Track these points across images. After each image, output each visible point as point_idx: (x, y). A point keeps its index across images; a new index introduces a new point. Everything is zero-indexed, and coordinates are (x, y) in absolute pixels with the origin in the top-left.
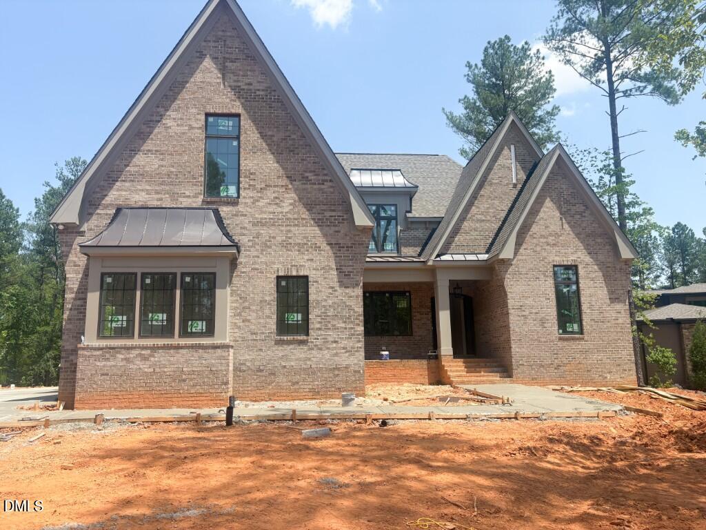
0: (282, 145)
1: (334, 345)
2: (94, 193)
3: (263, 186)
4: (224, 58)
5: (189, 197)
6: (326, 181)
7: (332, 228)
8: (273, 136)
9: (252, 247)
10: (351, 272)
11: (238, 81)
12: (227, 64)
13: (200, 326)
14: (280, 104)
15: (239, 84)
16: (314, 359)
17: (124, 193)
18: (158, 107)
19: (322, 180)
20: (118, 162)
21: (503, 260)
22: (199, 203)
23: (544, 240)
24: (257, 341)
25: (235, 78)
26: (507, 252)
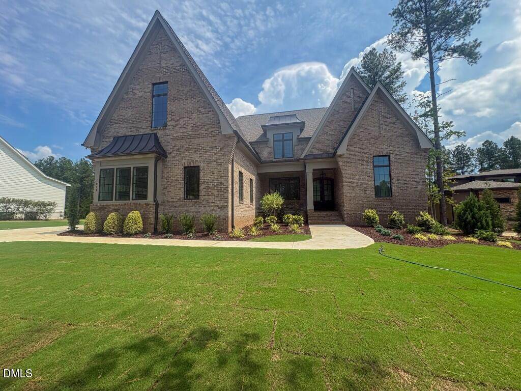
0: (187, 95)
1: (213, 204)
3: (178, 118)
4: (161, 52)
7: (213, 138)
12: (162, 55)
15: (167, 65)
17: (116, 130)
20: (114, 115)
21: (341, 155)
22: (148, 131)
23: (368, 141)
24: (174, 202)
25: (166, 62)
26: (342, 150)
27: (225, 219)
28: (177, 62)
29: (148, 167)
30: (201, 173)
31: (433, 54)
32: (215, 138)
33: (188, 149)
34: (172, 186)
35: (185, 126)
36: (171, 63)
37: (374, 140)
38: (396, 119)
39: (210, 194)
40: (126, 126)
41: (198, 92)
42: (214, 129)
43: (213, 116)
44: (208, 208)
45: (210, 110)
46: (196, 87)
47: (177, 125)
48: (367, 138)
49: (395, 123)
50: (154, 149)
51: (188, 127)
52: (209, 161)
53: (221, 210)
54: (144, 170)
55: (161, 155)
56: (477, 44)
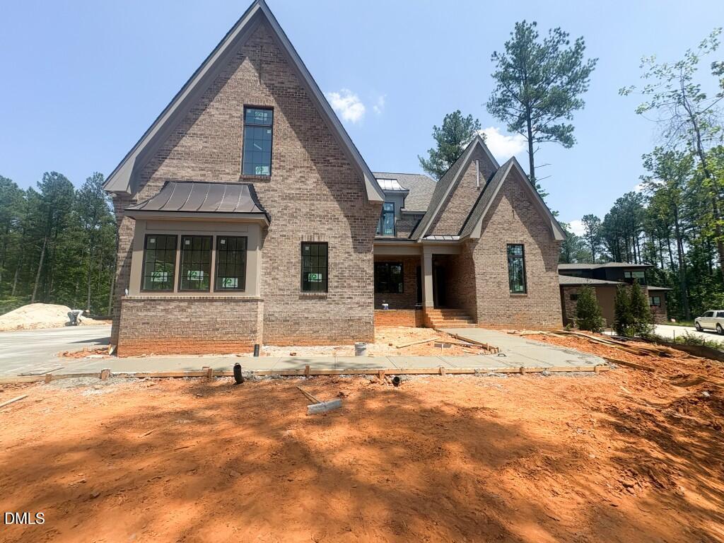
0: (308, 133)
1: (349, 300)
2: (145, 167)
3: (292, 167)
4: (261, 60)
5: (228, 174)
6: (344, 164)
7: (349, 203)
8: (301, 126)
9: (281, 217)
10: (364, 240)
11: (273, 80)
12: (263, 65)
13: (233, 282)
14: (307, 100)
15: (273, 82)
16: (332, 312)
17: (171, 169)
18: (203, 98)
19: (341, 164)
20: (167, 143)
21: (474, 241)
22: (237, 179)
23: (501, 226)
24: (284, 295)
25: (270, 77)
26: (476, 234)
27: (370, 323)
28: (289, 81)
29: (246, 237)
30: (331, 255)
34: (281, 270)
35: (303, 180)
36: (280, 80)
37: (507, 225)
39: (345, 285)
40: (193, 165)
41: (324, 132)
43: (349, 171)
44: (343, 306)
47: (289, 176)
51: (308, 182)
52: (344, 237)
53: (362, 309)
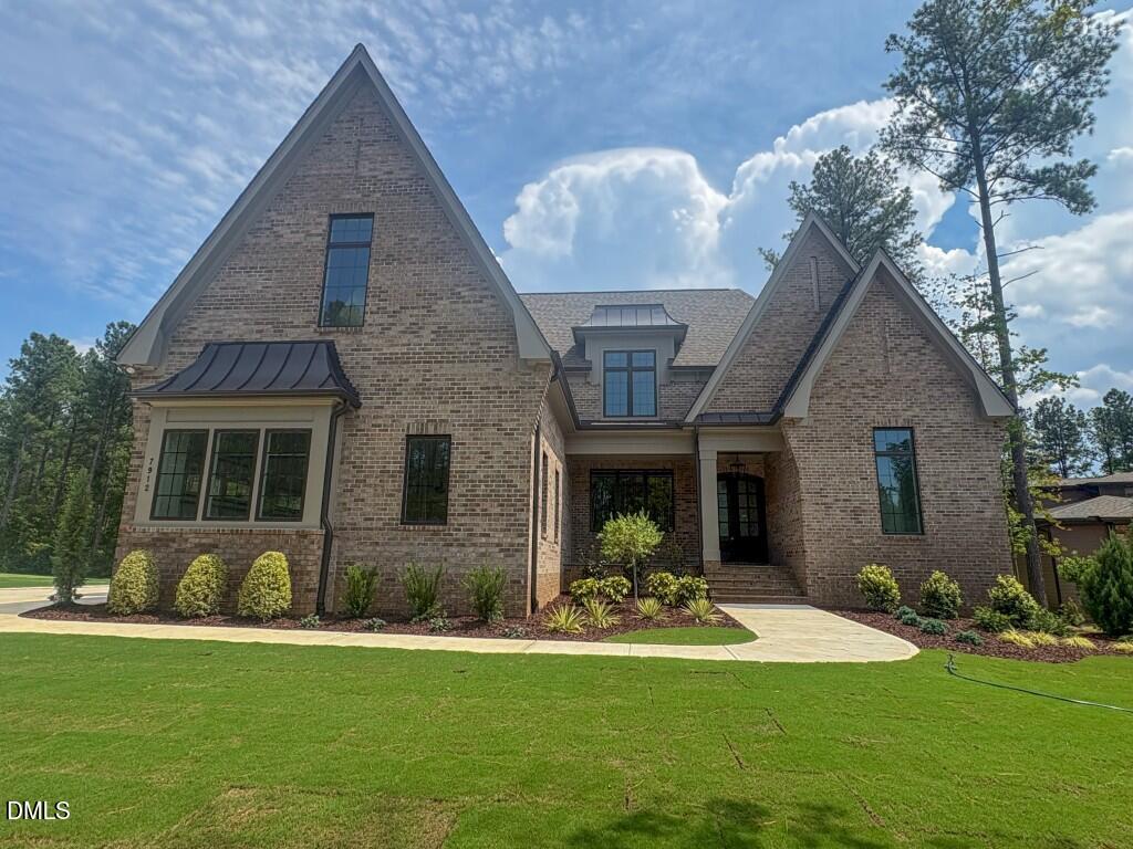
1: (484, 540)
4: (359, 141)
5: (297, 326)
7: (492, 364)
11: (375, 170)
12: (362, 149)
15: (376, 173)
17: (215, 324)
18: (269, 211)
21: (793, 422)
22: (310, 334)
23: (859, 391)
24: (371, 529)
25: (372, 166)
26: (797, 407)
27: (519, 582)
28: (401, 169)
29: (310, 430)
30: (456, 456)
31: (989, 185)
32: (497, 365)
33: (422, 390)
34: (370, 486)
35: (415, 328)
36: (386, 169)
37: (873, 387)
38: (924, 341)
39: (478, 511)
40: (246, 316)
41: (454, 246)
42: (493, 344)
43: (493, 310)
44: (471, 549)
45: (485, 293)
46: (451, 235)
47: (394, 324)
48: (857, 381)
49: (923, 351)
50: (331, 386)
51: (422, 332)
52: (479, 425)
53: (506, 556)
54: (301, 439)
55: (347, 401)
56: (1086, 170)
